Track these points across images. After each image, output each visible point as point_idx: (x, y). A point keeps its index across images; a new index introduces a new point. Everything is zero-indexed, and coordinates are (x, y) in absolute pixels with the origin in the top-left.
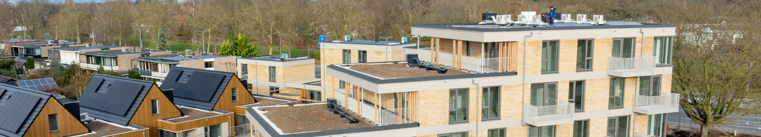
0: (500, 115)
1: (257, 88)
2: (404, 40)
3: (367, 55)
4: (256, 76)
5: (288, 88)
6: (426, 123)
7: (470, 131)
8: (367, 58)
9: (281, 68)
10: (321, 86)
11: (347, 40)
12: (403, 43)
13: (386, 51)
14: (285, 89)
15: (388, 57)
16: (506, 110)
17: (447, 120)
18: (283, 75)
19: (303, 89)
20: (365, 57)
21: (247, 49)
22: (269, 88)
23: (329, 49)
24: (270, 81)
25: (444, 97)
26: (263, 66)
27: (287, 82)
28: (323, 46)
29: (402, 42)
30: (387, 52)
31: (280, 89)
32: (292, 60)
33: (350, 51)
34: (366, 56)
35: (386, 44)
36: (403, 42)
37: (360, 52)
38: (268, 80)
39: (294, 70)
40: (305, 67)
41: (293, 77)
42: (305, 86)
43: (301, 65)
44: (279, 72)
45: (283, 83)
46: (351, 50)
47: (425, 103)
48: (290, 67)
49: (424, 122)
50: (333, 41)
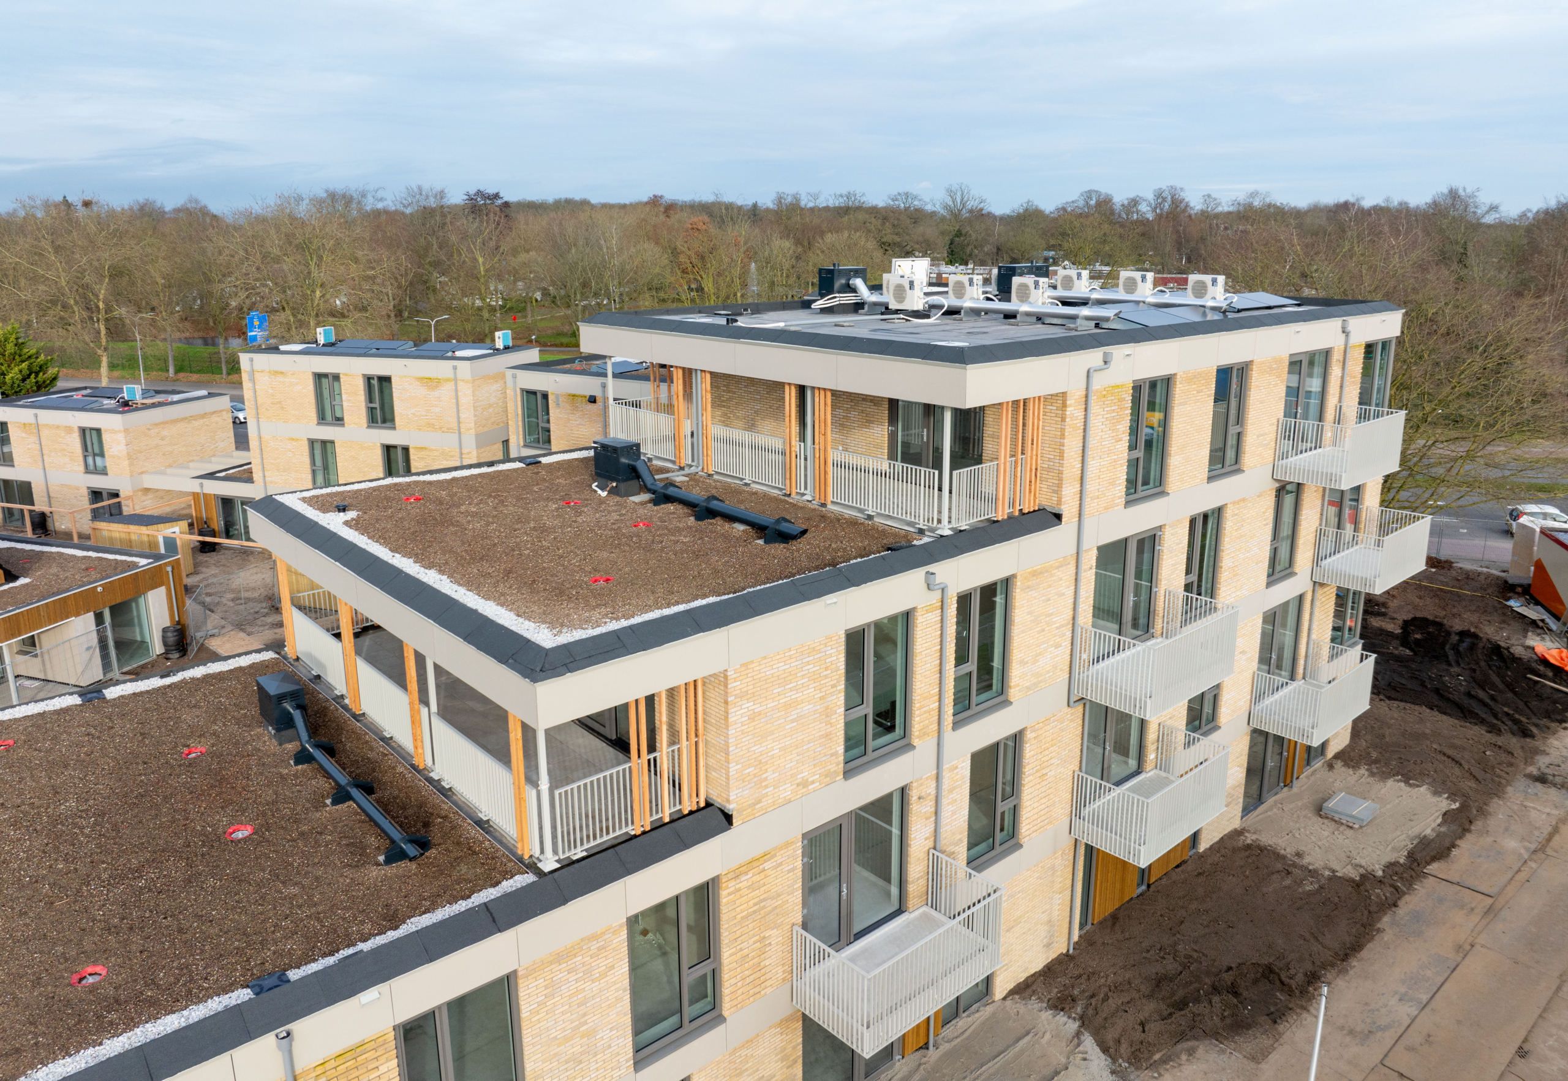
0: (1009, 687)
1: (49, 494)
2: (503, 340)
3: (394, 390)
4: (40, 458)
5: (147, 490)
6: (760, 801)
7: (917, 781)
8: (395, 399)
9: (119, 431)
10: (253, 482)
11: (325, 340)
12: (502, 347)
13: (452, 376)
14: (140, 493)
15: (460, 394)
16: (1027, 663)
17: (838, 764)
18: (128, 453)
19: (198, 493)
20: (386, 392)
21: (24, 365)
22: (85, 492)
23: (270, 372)
24: (87, 471)
25: (826, 669)
26: (58, 427)
27: (142, 473)
28: (248, 363)
29: (497, 347)
30: (456, 380)
31: (121, 494)
32: (154, 406)
33: (336, 377)
34: (391, 388)
35: (450, 354)
36: (499, 344)
37: (369, 379)
38: (82, 468)
39: (165, 433)
40: (201, 421)
41: (164, 454)
42: (201, 485)
43: (186, 418)
44: (115, 444)
45: (131, 476)
46: (341, 376)
47: (752, 719)
48: (148, 427)
49: (750, 802)
50: (282, 348)
